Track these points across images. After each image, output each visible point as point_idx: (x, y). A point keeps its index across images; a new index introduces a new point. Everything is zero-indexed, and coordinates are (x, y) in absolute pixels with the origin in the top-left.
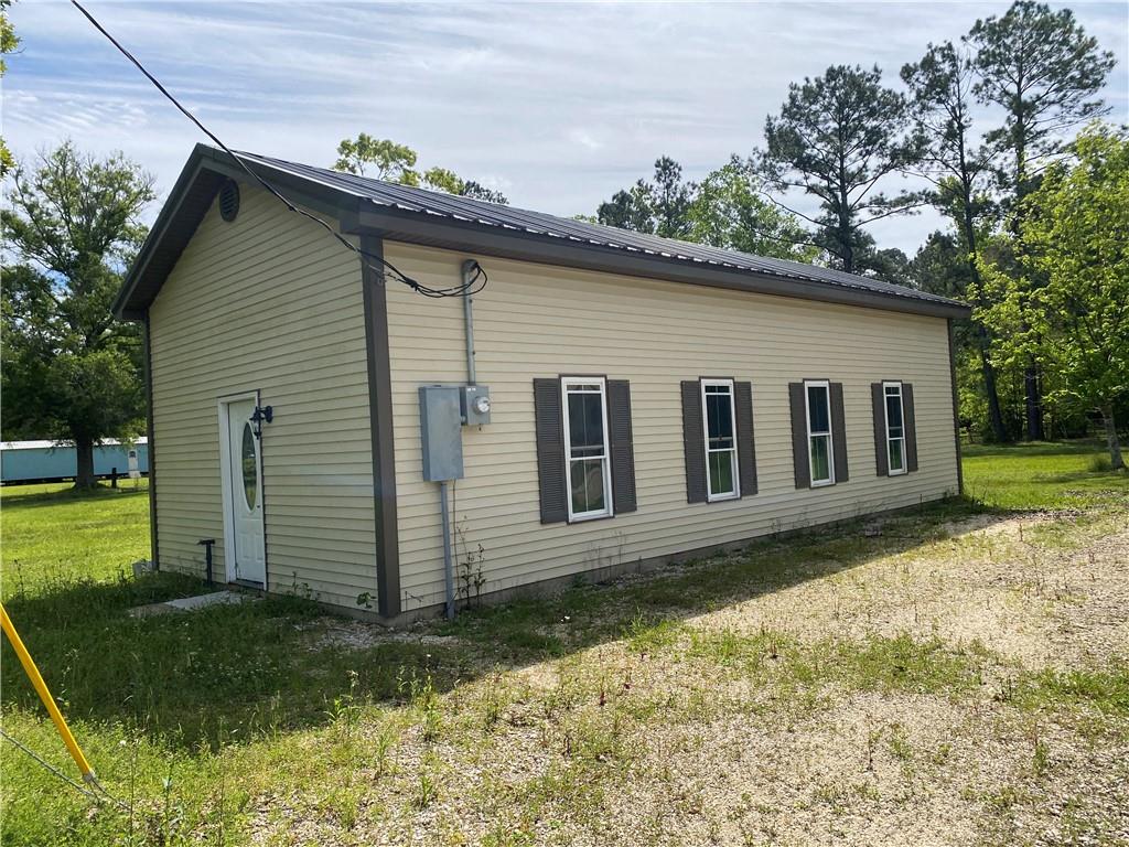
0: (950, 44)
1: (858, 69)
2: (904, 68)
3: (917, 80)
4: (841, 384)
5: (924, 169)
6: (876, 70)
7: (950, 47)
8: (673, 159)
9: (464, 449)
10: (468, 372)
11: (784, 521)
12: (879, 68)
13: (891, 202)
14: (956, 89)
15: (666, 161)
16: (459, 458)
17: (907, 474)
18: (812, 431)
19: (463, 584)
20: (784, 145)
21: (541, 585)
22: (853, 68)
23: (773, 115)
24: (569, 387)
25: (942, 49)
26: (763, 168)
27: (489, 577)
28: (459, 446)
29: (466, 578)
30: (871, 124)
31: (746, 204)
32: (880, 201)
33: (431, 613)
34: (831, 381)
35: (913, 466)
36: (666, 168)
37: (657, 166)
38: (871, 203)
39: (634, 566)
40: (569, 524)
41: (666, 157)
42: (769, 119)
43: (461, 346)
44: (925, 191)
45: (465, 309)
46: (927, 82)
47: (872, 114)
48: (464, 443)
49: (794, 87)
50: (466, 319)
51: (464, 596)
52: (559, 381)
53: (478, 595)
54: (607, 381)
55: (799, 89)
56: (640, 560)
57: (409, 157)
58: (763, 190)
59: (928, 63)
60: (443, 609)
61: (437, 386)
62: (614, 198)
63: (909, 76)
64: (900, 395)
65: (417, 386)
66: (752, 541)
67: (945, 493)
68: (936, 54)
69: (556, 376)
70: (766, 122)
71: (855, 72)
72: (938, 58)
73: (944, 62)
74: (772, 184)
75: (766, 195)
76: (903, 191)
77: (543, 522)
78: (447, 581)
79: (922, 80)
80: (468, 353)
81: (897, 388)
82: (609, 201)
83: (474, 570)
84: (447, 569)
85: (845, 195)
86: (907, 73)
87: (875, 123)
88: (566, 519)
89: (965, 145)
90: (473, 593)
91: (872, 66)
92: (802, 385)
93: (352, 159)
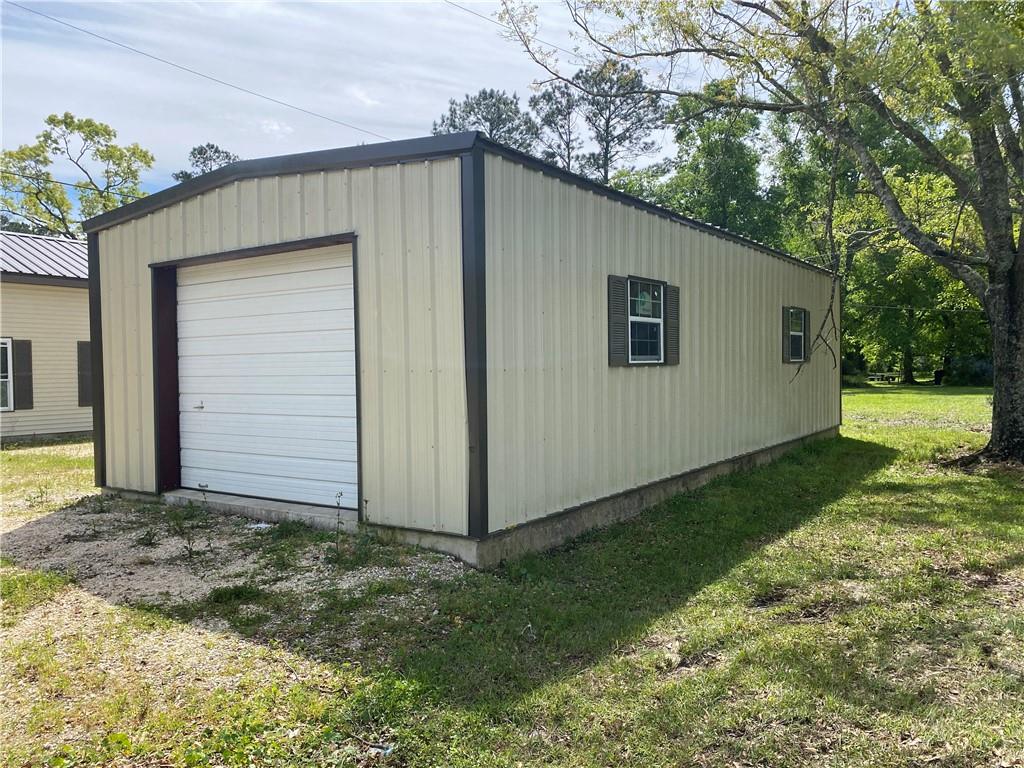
1: (504, 94)
2: (531, 98)
3: (541, 108)
6: (515, 97)
12: (518, 97)
22: (501, 93)
23: (436, 123)
42: (435, 125)
49: (453, 103)
55: (457, 105)
57: (107, 133)
63: (536, 104)
70: (432, 128)
71: (502, 95)
91: (514, 94)
93: (57, 132)
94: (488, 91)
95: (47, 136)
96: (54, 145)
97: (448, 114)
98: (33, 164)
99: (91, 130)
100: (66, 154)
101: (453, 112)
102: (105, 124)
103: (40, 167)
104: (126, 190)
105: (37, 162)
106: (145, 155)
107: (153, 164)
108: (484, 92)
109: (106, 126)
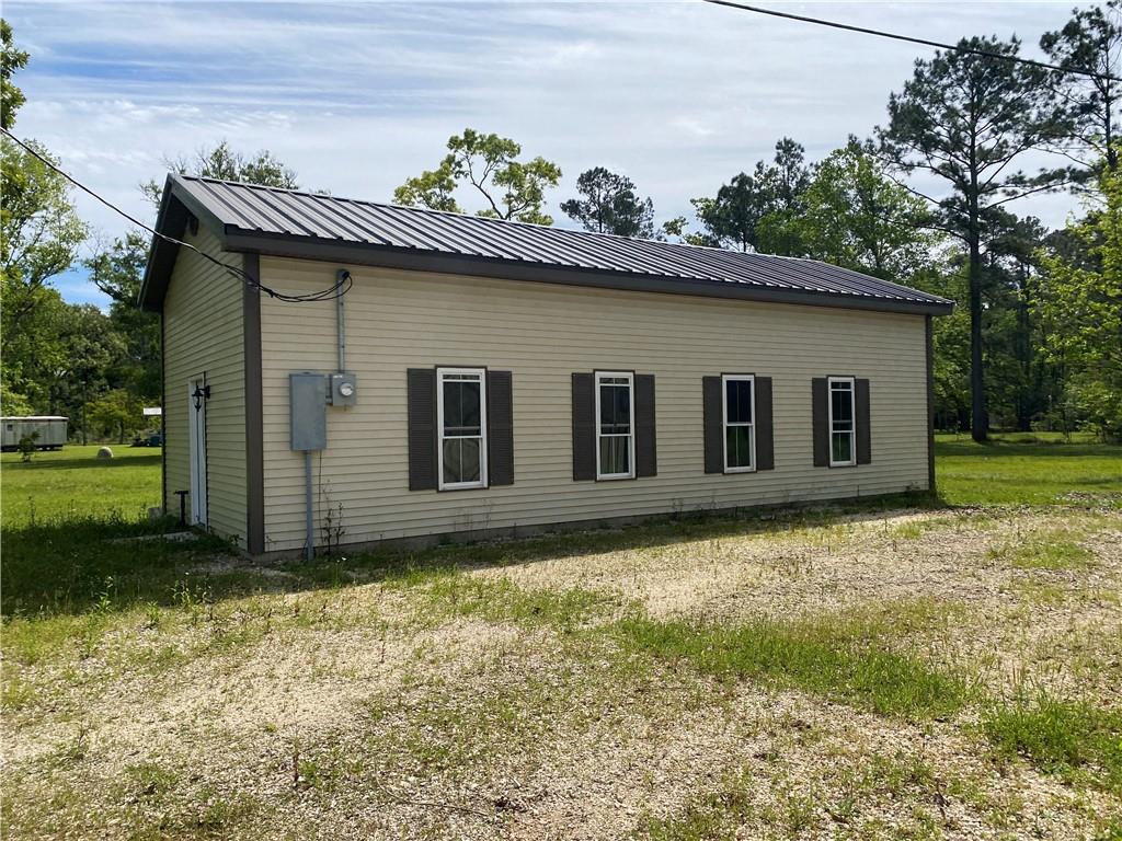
0: (1098, 9)
1: (994, 39)
2: (1044, 37)
3: (1059, 49)
4: (770, 378)
5: (1062, 145)
6: (1014, 40)
7: (1098, 12)
8: (795, 140)
9: (328, 425)
10: (339, 362)
11: (686, 502)
12: (1018, 40)
13: (1031, 180)
14: (1105, 57)
15: (787, 142)
16: (322, 433)
17: (856, 466)
18: (729, 421)
19: (325, 534)
20: (909, 123)
21: (407, 541)
22: (989, 39)
23: (896, 93)
24: (446, 377)
25: (1089, 15)
26: (884, 149)
27: (349, 531)
28: (322, 422)
29: (328, 529)
30: (1010, 96)
31: (867, 184)
32: (1019, 180)
33: (295, 555)
34: (757, 375)
35: (864, 457)
36: (788, 150)
37: (778, 148)
38: (1007, 183)
39: (510, 531)
40: (438, 491)
41: (788, 138)
42: (893, 96)
43: (333, 340)
44: (1069, 168)
45: (338, 310)
46: (1072, 51)
47: (1012, 86)
48: (328, 420)
49: (920, 63)
50: (338, 319)
51: (326, 544)
52: (435, 371)
53: (337, 545)
54: (487, 372)
55: (925, 65)
56: (515, 527)
57: (513, 149)
58: (887, 171)
59: (1072, 30)
60: (303, 553)
61: (307, 374)
62: (734, 180)
63: (1050, 45)
64: (852, 390)
65: (286, 374)
66: (648, 518)
67: (908, 487)
68: (1082, 19)
69: (432, 367)
70: (889, 100)
71: (991, 42)
72: (1085, 24)
73: (1092, 28)
74: (896, 165)
75: (891, 176)
76: (1042, 170)
77: (411, 488)
78: (309, 530)
79: (1066, 48)
80: (340, 346)
81: (849, 383)
82: (728, 184)
83: (334, 524)
84: (309, 521)
85: (975, 174)
86: (1048, 42)
87: (1016, 96)
88: (435, 486)
89: (1111, 118)
90: (333, 542)
91: (1010, 37)
92: (719, 380)
93: (459, 155)
94: (969, 39)
95: (450, 160)
96: (457, 169)
97: (912, 79)
98: (438, 191)
99: (495, 148)
100: (469, 177)
101: (918, 74)
102: (508, 138)
103: (445, 193)
104: (527, 216)
105: (441, 187)
106: (551, 168)
107: (558, 180)
108: (964, 42)
109: (510, 140)
